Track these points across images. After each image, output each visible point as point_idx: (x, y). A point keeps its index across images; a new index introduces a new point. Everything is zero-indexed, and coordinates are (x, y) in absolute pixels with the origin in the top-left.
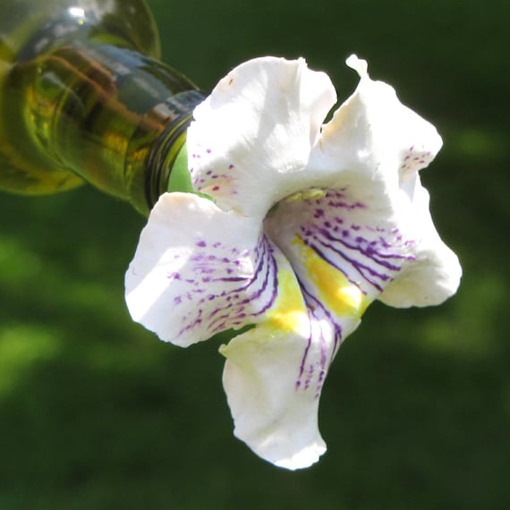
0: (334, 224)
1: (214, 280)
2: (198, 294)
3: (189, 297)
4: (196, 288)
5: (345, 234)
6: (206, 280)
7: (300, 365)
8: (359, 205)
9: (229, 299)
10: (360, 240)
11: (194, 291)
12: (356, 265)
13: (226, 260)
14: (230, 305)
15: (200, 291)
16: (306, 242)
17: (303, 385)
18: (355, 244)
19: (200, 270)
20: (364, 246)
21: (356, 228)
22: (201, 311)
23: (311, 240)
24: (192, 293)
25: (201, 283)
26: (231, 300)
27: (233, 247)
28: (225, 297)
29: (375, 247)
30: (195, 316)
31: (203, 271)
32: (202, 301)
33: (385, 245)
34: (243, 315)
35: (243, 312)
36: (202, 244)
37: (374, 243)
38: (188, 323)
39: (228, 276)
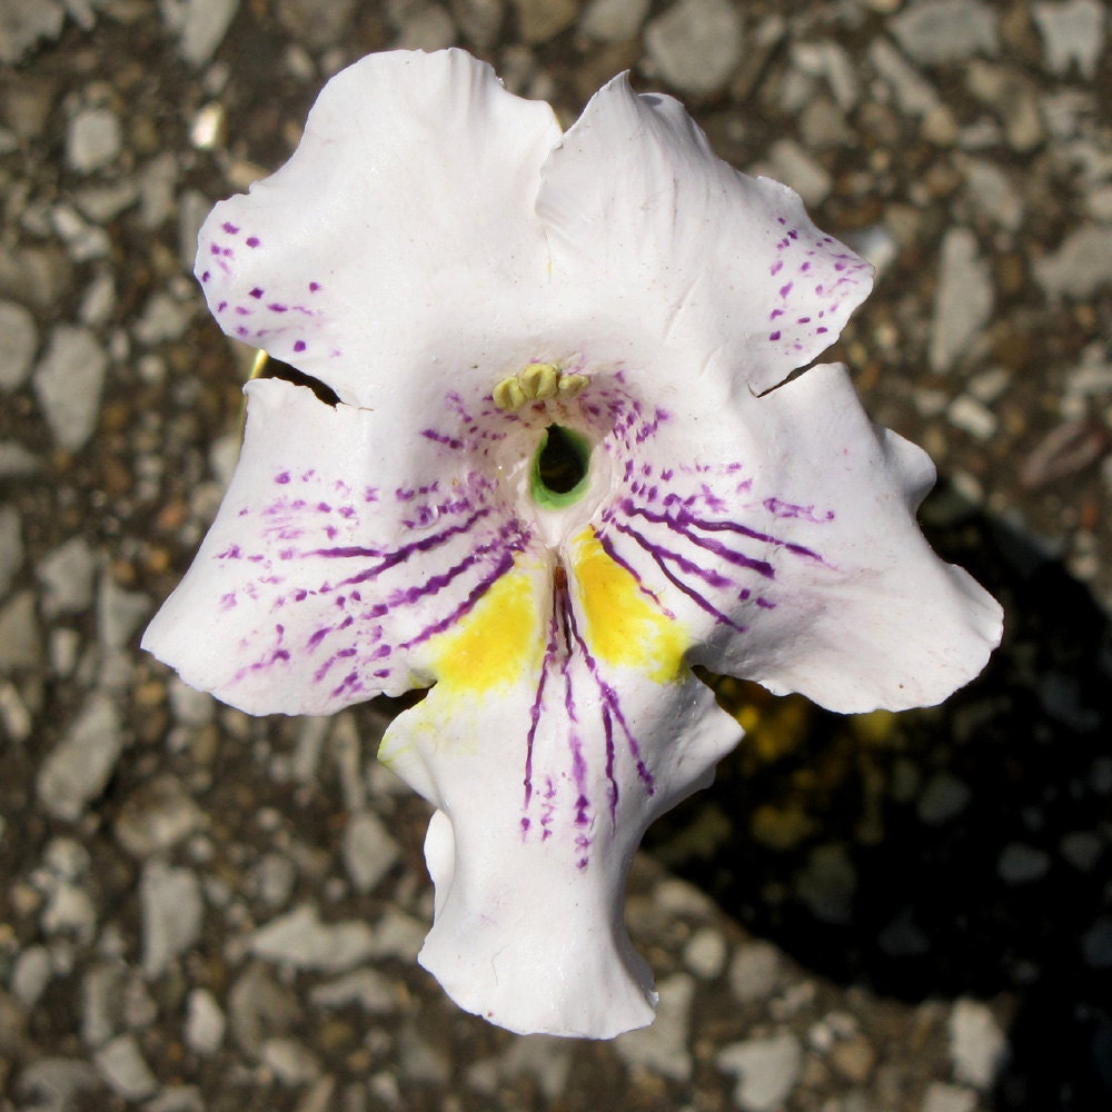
1: (304, 556)
2: (269, 585)
3: (252, 592)
4: (267, 574)
6: (286, 555)
7: (523, 777)
9: (341, 601)
11: (261, 580)
12: (658, 553)
13: (324, 508)
14: (349, 621)
15: (274, 580)
17: (536, 828)
19: (274, 535)
20: (674, 511)
22: (280, 629)
24: (258, 584)
25: (276, 560)
26: (347, 604)
27: (337, 478)
28: (331, 597)
29: (691, 510)
30: (269, 641)
31: (282, 536)
32: (280, 602)
33: (712, 501)
34: (385, 650)
35: (383, 641)
37: (691, 501)
38: (254, 655)
39: (330, 545)
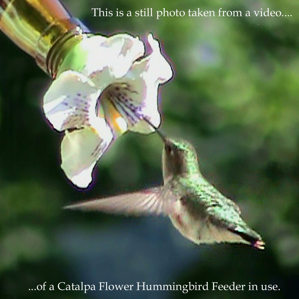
0: (123, 95)
5: (126, 101)
8: (136, 92)
10: (131, 105)
16: (109, 99)
18: (129, 106)
21: (131, 100)
23: (111, 98)
36: (79, 95)
